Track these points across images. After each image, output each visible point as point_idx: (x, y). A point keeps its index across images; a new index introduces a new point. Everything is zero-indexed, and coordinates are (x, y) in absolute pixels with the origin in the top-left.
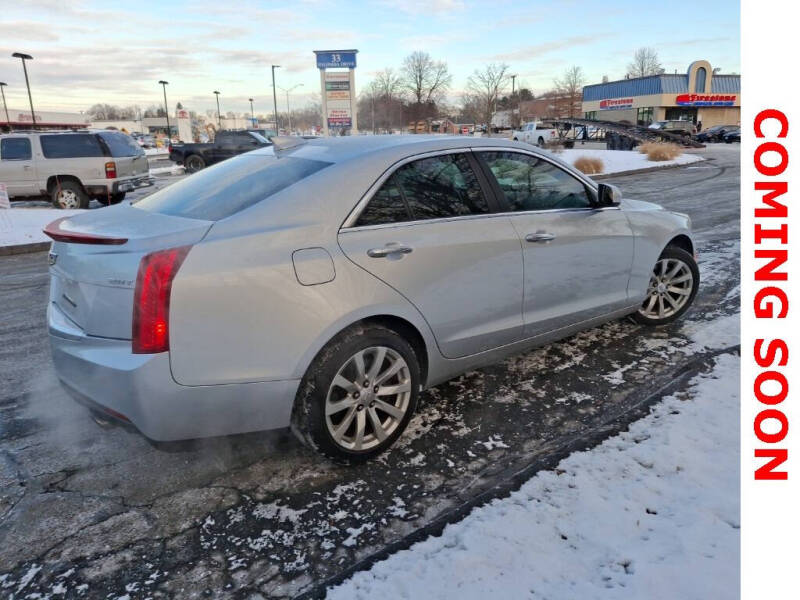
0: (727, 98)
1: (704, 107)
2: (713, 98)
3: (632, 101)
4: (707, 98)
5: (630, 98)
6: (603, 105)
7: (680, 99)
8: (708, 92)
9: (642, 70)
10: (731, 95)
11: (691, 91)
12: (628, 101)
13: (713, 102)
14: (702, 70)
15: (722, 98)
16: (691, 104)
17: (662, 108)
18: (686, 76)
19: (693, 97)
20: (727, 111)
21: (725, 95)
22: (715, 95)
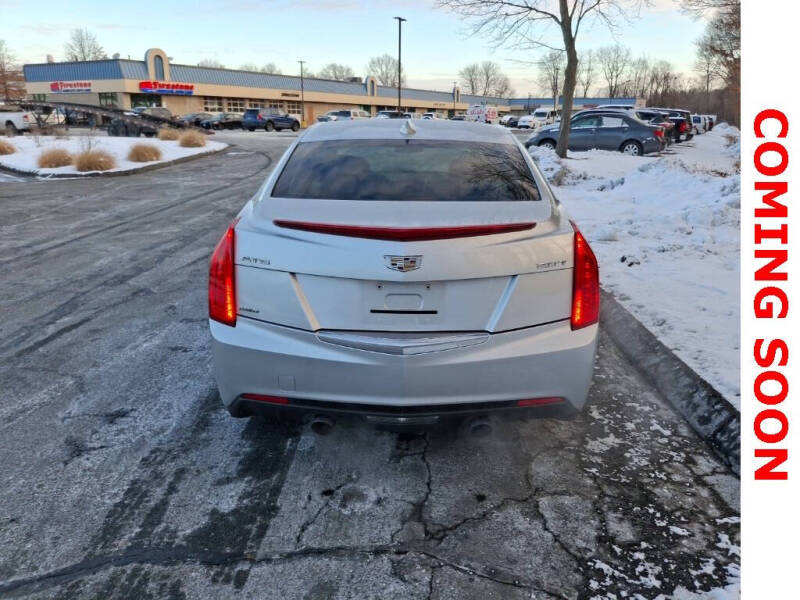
0: (187, 87)
1: (167, 95)
2: (174, 86)
3: (90, 85)
4: (168, 86)
5: (87, 82)
6: (54, 87)
7: (143, 85)
8: (168, 80)
9: (83, 51)
10: (190, 85)
11: (152, 78)
12: (85, 85)
13: (175, 90)
14: (159, 58)
15: (182, 87)
16: (154, 91)
17: (126, 93)
18: (144, 63)
19: (155, 84)
20: (188, 100)
21: (184, 84)
22: (175, 83)
